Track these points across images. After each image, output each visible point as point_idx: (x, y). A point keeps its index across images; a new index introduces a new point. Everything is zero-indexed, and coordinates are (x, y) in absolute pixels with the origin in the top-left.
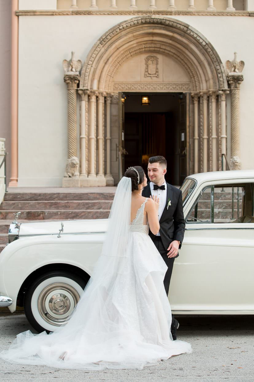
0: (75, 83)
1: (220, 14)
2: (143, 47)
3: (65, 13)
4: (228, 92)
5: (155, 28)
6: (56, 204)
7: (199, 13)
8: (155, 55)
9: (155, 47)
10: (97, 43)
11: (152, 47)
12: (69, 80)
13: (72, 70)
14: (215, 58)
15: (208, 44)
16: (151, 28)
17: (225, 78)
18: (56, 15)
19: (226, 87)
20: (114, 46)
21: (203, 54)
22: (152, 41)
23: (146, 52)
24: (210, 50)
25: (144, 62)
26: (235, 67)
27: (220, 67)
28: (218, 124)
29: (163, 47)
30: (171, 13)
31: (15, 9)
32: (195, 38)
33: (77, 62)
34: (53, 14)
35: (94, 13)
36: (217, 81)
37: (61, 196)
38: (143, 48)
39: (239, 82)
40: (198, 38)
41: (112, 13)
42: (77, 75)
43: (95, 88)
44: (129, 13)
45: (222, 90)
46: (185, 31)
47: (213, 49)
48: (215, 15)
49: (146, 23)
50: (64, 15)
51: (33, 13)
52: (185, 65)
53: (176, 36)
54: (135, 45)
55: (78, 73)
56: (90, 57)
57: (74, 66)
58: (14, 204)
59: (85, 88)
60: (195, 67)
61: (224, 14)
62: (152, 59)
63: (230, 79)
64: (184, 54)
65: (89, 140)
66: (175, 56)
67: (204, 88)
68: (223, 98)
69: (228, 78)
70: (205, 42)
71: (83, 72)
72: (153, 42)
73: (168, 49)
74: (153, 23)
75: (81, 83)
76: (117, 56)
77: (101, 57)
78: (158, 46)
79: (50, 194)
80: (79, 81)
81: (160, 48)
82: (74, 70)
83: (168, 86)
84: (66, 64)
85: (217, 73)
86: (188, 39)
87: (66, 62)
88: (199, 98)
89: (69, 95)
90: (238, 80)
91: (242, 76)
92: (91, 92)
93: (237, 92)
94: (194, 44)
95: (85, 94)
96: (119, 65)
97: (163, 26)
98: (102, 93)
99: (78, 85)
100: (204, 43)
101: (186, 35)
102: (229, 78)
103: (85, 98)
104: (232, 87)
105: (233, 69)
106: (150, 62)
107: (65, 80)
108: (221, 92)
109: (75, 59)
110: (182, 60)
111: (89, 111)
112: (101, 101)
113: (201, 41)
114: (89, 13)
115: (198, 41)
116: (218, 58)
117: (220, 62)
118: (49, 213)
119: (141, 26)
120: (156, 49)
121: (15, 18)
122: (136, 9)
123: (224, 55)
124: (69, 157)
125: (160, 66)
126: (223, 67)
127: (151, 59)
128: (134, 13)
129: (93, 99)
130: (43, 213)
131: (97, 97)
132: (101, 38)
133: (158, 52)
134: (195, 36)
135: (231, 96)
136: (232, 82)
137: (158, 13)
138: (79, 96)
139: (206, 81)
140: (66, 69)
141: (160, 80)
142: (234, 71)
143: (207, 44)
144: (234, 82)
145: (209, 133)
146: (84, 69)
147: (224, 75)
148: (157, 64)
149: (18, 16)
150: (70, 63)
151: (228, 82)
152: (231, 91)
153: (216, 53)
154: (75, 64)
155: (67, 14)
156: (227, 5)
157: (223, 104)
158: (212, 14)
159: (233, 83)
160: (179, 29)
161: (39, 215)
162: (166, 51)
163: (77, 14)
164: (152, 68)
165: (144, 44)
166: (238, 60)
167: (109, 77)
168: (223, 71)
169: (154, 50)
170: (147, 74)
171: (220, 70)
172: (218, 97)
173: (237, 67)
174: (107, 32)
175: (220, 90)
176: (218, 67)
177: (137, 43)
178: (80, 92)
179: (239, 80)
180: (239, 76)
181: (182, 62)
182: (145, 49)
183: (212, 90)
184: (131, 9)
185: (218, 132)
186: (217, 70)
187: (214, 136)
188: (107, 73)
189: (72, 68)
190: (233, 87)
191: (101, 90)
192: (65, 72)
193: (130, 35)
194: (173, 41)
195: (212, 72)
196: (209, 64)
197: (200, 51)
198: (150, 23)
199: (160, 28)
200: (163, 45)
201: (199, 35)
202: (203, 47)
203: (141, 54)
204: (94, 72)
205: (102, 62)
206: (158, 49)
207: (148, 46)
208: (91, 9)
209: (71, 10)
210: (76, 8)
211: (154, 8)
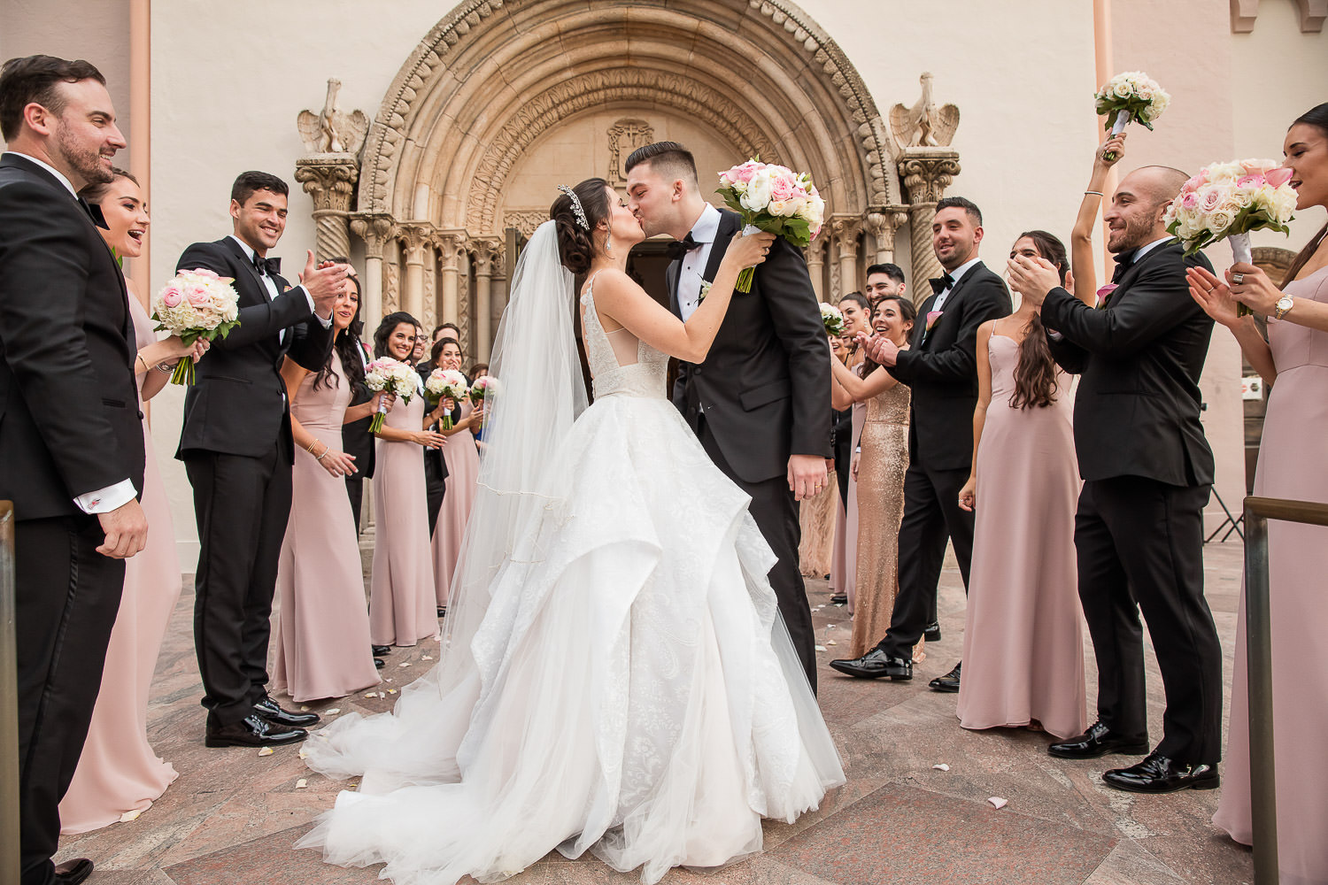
0: (342, 193)
2: (599, 84)
4: (904, 217)
5: (637, 0)
8: (642, 117)
9: (638, 86)
10: (420, 47)
11: (628, 86)
12: (314, 180)
13: (330, 148)
14: (854, 98)
15: (828, 46)
16: (619, 1)
17: (890, 167)
19: (895, 200)
20: (485, 71)
21: (809, 91)
22: (627, 56)
23: (609, 107)
24: (834, 68)
25: (605, 138)
26: (925, 126)
27: (872, 127)
29: (667, 83)
32: (778, 30)
33: (350, 117)
36: (859, 183)
38: (597, 90)
39: (945, 178)
40: (790, 26)
42: (344, 162)
43: (425, 216)
45: (883, 211)
47: (843, 63)
52: (744, 145)
54: (569, 74)
55: (347, 156)
56: (397, 99)
57: (335, 133)
59: (377, 211)
60: (778, 146)
62: (631, 132)
63: (912, 166)
64: (740, 103)
66: (706, 114)
68: (886, 239)
69: (902, 166)
70: (816, 39)
71: (370, 152)
72: (632, 63)
73: (684, 87)
75: (361, 193)
76: (504, 109)
77: (443, 106)
78: (649, 78)
80: (356, 186)
81: (655, 87)
82: (336, 146)
84: (309, 125)
85: (860, 148)
86: (752, 38)
87: (311, 121)
89: (318, 237)
90: (940, 169)
91: (955, 156)
92: (407, 229)
94: (775, 55)
95: (379, 232)
96: (517, 147)
98: (456, 241)
99: (353, 202)
100: (811, 44)
101: (745, 23)
102: (906, 163)
103: (382, 249)
104: (918, 199)
105: (918, 135)
106: (625, 139)
107: (303, 184)
109: (341, 108)
110: (732, 125)
112: (454, 265)
113: (800, 35)
116: (863, 98)
117: (871, 110)
120: (643, 92)
126: (883, 128)
127: (629, 129)
129: (417, 255)
131: (438, 252)
132: (437, 28)
133: (651, 105)
134: (779, 17)
135: (911, 233)
136: (917, 178)
138: (355, 241)
142: (923, 142)
143: (821, 45)
144: (925, 179)
146: (373, 141)
147: (886, 156)
150: (324, 123)
151: (901, 179)
152: (911, 213)
153: (857, 77)
154: (341, 123)
159: (919, 184)
162: (678, 100)
165: (600, 71)
166: (938, 103)
167: (484, 186)
168: (882, 142)
169: (638, 98)
171: (872, 138)
173: (933, 128)
174: (458, 9)
175: (872, 211)
176: (865, 129)
177: (577, 64)
178: (358, 225)
179: (945, 172)
180: (943, 156)
182: (606, 95)
183: (842, 213)
186: (858, 142)
188: (472, 173)
189: (331, 138)
190: (921, 197)
191: (449, 226)
194: (700, 52)
195: (841, 153)
197: (797, 78)
200: (666, 72)
201: (793, 13)
202: (809, 60)
203: (595, 114)
204: (420, 161)
205: (446, 122)
206: (651, 93)
207: (614, 78)
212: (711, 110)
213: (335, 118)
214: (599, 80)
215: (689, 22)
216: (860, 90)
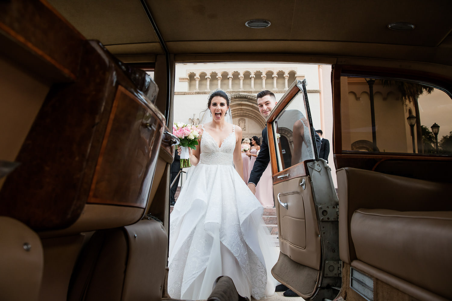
1: (280, 92)
3: (191, 93)
5: (243, 101)
8: (244, 118)
9: (243, 113)
11: (241, 113)
16: (240, 100)
18: (186, 94)
22: (241, 109)
23: (238, 116)
25: (237, 122)
29: (248, 113)
30: (251, 92)
33: (197, 120)
34: (185, 94)
35: (208, 93)
38: (236, 114)
48: (277, 93)
49: (236, 98)
50: (191, 94)
57: (194, 122)
61: (283, 92)
62: (242, 120)
64: (260, 116)
66: (255, 118)
72: (242, 110)
73: (251, 113)
74: (241, 98)
78: (245, 112)
81: (246, 113)
83: (251, 136)
84: (191, 121)
97: (247, 100)
106: (241, 122)
109: (196, 118)
110: (259, 120)
114: (205, 93)
119: (234, 100)
122: (232, 90)
125: (247, 124)
128: (230, 92)
133: (246, 117)
137: (244, 92)
141: (246, 132)
148: (245, 123)
155: (193, 94)
158: (275, 92)
162: (250, 115)
163: (198, 94)
164: (242, 125)
169: (243, 115)
181: (259, 121)
182: (238, 114)
184: (228, 90)
189: (194, 123)
194: (253, 108)
198: (239, 98)
199: (245, 101)
200: (248, 111)
203: (236, 117)
206: (245, 114)
207: (239, 112)
208: (206, 91)
209: (195, 91)
210: (198, 90)
211: (242, 90)
212: (255, 117)
213: (195, 120)
214: (236, 112)
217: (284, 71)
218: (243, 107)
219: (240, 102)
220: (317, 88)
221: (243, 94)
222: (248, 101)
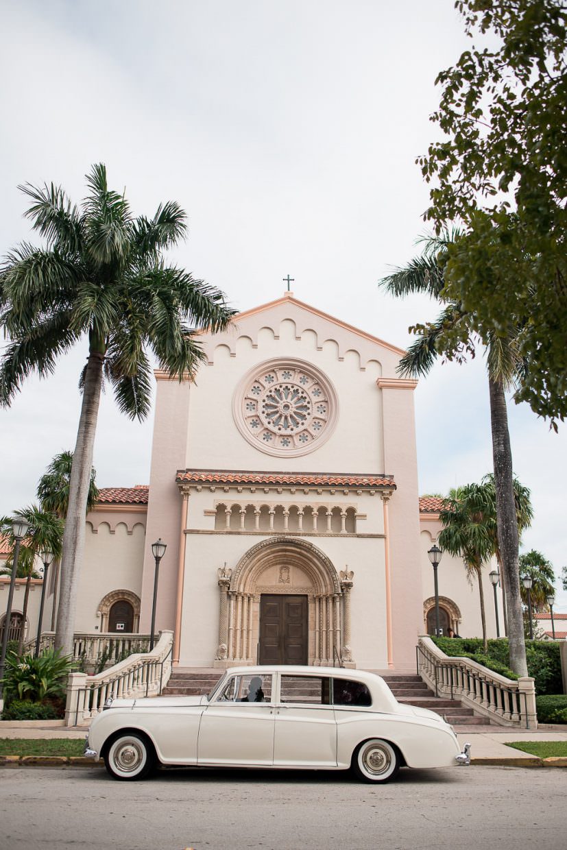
0: (227, 586)
1: (336, 536)
3: (219, 533)
4: (341, 595)
5: (287, 546)
6: (209, 682)
7: (320, 535)
8: (288, 566)
9: (287, 560)
10: (244, 556)
11: (285, 560)
12: (222, 584)
13: (224, 576)
15: (327, 558)
16: (284, 545)
17: (339, 584)
18: (214, 534)
19: (340, 592)
20: (256, 559)
21: (323, 566)
22: (285, 555)
23: (279, 564)
24: (328, 563)
25: (279, 570)
26: (347, 576)
27: (336, 576)
28: (334, 620)
29: (293, 560)
30: (299, 535)
31: (183, 528)
32: (317, 554)
33: (229, 570)
34: (212, 533)
35: (242, 534)
36: (333, 586)
37: (213, 676)
38: (278, 561)
40: (319, 554)
41: (256, 534)
42: (228, 581)
43: (241, 590)
44: (268, 534)
46: (310, 548)
47: (330, 562)
48: (332, 536)
49: (281, 542)
51: (197, 532)
52: (310, 574)
53: (303, 552)
54: (272, 558)
55: (229, 579)
56: (238, 566)
57: (226, 574)
58: (177, 682)
59: (234, 590)
60: (317, 576)
61: (339, 536)
64: (309, 566)
65: (236, 631)
66: (302, 566)
67: (323, 591)
68: (338, 599)
71: (233, 578)
73: (297, 561)
74: (286, 542)
75: (231, 586)
76: (258, 566)
77: (246, 567)
78: (289, 559)
79: (205, 675)
81: (291, 560)
82: (226, 576)
83: (296, 589)
84: (220, 572)
85: (333, 580)
86: (312, 554)
87: (220, 570)
88: (320, 599)
89: (221, 595)
90: (349, 586)
91: (352, 583)
92: (238, 593)
93: (348, 595)
94: (316, 558)
95: (234, 595)
96: (259, 573)
97: (293, 544)
98: (246, 595)
99: (229, 588)
100: (323, 558)
101: (310, 551)
102: (342, 584)
103: (233, 598)
104: (345, 591)
105: (345, 577)
106: (283, 571)
107: (219, 584)
108: (336, 595)
109: (227, 568)
110: (307, 570)
111: (236, 608)
112: (246, 600)
113: (321, 556)
114: (239, 533)
115: (319, 556)
117: (335, 572)
118: (204, 690)
119: (277, 544)
121: (183, 535)
122: (274, 531)
123: (339, 567)
124: (220, 644)
125: (291, 574)
126: (338, 576)
127: (284, 568)
128: (272, 534)
129: (240, 599)
130: (200, 689)
131: (243, 597)
132: (247, 552)
133: (290, 564)
134: (317, 552)
135: (344, 598)
136: (344, 587)
137: (290, 534)
138: (229, 597)
139: (325, 586)
140: (220, 576)
141: (290, 584)
142: (346, 579)
143: (325, 558)
144: (346, 587)
145: (327, 626)
146: (233, 575)
147: (338, 582)
148: (289, 572)
149: (186, 534)
150: (223, 571)
151: (341, 587)
152: (343, 594)
153: (333, 565)
154: (227, 571)
155: (221, 534)
156: (340, 529)
157: (338, 604)
158: (330, 536)
160: (305, 546)
161: (196, 692)
162: (295, 563)
163: (231, 534)
164: (285, 576)
165: (279, 557)
166: (349, 571)
167: (252, 582)
168: (338, 579)
169: (287, 562)
170: (281, 580)
171: (335, 578)
172: (334, 599)
174: (251, 548)
176: (334, 576)
178: (230, 593)
180: (350, 583)
182: (280, 561)
183: (329, 593)
184: (270, 531)
185: (334, 626)
186: (333, 578)
187: (331, 629)
188: (250, 579)
191: (246, 592)
192: (218, 577)
193: (269, 551)
194: (301, 555)
195: (330, 579)
196: (327, 573)
197: (321, 563)
198: (283, 542)
199: (291, 546)
200: (293, 558)
201: (320, 551)
202: (323, 560)
203: (277, 564)
204: (241, 578)
205: (247, 570)
207: (282, 559)
208: (240, 530)
209: (225, 530)
210: (229, 529)
211: (287, 531)
213: (226, 570)
214: (278, 559)
215: (298, 550)
216: (333, 568)
217: (341, 507)
218: (287, 553)
219: (284, 547)
220: (383, 533)
221: (289, 537)
222: (294, 546)
